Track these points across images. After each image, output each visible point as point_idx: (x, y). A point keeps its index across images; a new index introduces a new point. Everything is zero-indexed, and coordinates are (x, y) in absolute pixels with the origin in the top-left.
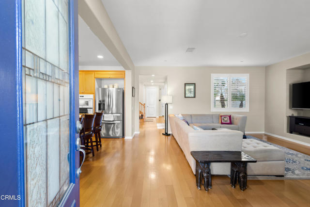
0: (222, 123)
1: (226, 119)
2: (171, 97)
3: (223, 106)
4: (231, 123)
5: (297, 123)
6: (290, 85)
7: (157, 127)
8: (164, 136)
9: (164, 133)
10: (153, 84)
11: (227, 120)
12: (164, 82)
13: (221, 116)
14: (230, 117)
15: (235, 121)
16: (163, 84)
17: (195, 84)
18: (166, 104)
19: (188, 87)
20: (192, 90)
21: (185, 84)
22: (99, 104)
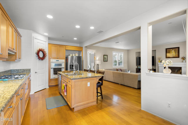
13: (117, 69)
14: (121, 69)
17: (107, 55)
18: (97, 65)
19: (105, 57)
20: (106, 58)
21: (104, 55)
22: (70, 65)
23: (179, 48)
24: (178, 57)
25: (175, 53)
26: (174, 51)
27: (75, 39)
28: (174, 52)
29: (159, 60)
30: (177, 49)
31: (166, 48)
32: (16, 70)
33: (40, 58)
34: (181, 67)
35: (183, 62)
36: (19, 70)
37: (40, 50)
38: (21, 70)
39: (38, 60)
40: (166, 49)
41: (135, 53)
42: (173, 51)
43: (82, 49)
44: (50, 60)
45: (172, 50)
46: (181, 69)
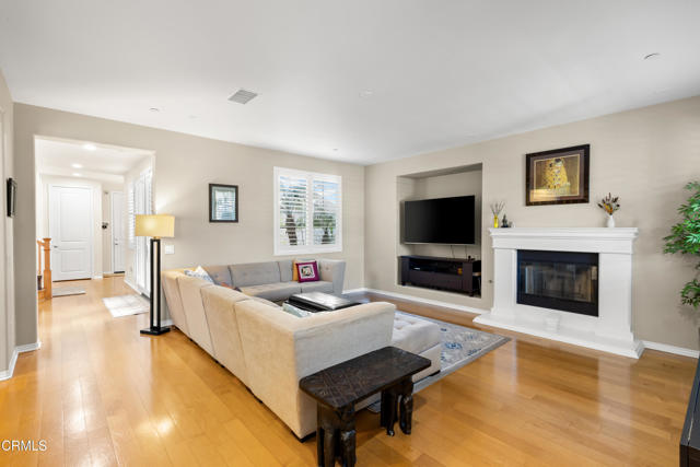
0: (300, 281)
1: (307, 271)
2: (173, 219)
3: (293, 241)
4: (318, 278)
5: (411, 268)
6: (401, 204)
7: (106, 311)
8: (147, 340)
9: (147, 327)
10: (77, 175)
11: (309, 271)
12: (125, 174)
13: (297, 265)
14: (315, 264)
15: (324, 273)
16: (121, 179)
17: (236, 188)
18: (152, 241)
19: (217, 195)
21: (210, 186)
23: (586, 149)
24: (584, 199)
25: (570, 178)
26: (566, 167)
28: (564, 171)
29: (496, 213)
30: (578, 156)
31: (529, 152)
34: (596, 255)
35: (605, 225)
40: (529, 157)
41: (395, 179)
42: (560, 164)
45: (553, 160)
46: (597, 264)
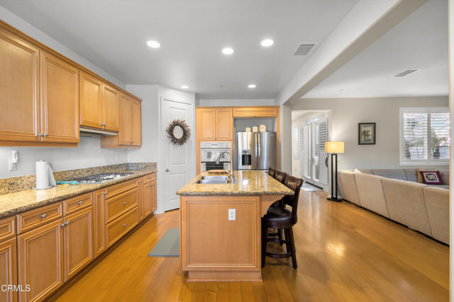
1: (431, 177)
4: (441, 183)
9: (330, 198)
11: (434, 177)
13: (422, 172)
14: (438, 173)
17: (374, 124)
18: (332, 155)
19: (363, 129)
20: (371, 133)
21: (359, 124)
22: (243, 156)
27: (252, 86)
32: (135, 164)
33: (174, 140)
36: (138, 164)
37: (176, 124)
38: (141, 164)
39: (171, 144)
43: (278, 111)
44: (199, 144)
